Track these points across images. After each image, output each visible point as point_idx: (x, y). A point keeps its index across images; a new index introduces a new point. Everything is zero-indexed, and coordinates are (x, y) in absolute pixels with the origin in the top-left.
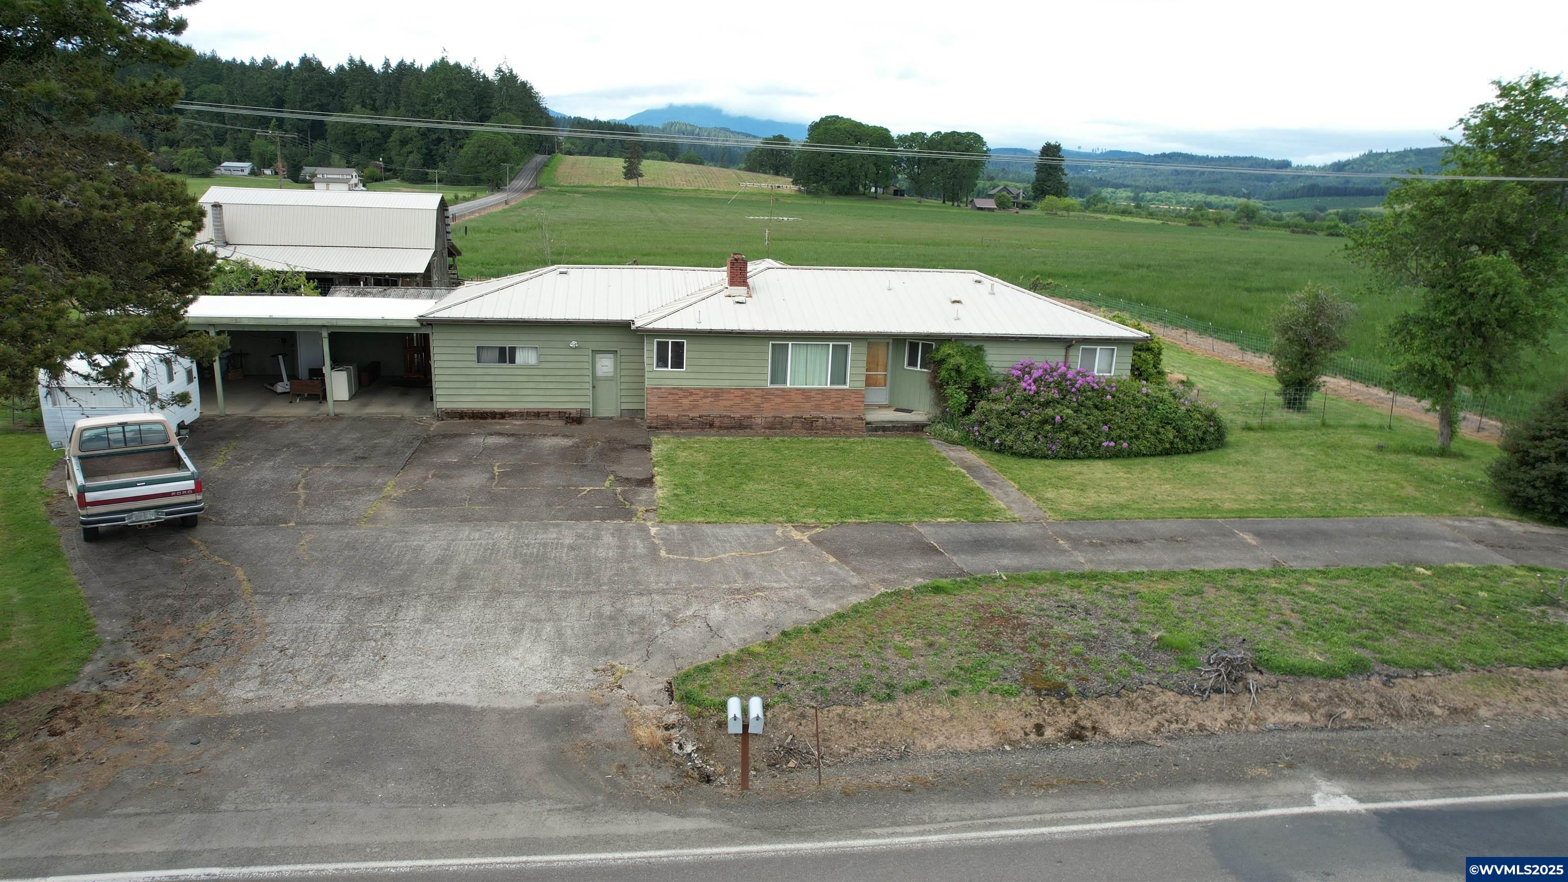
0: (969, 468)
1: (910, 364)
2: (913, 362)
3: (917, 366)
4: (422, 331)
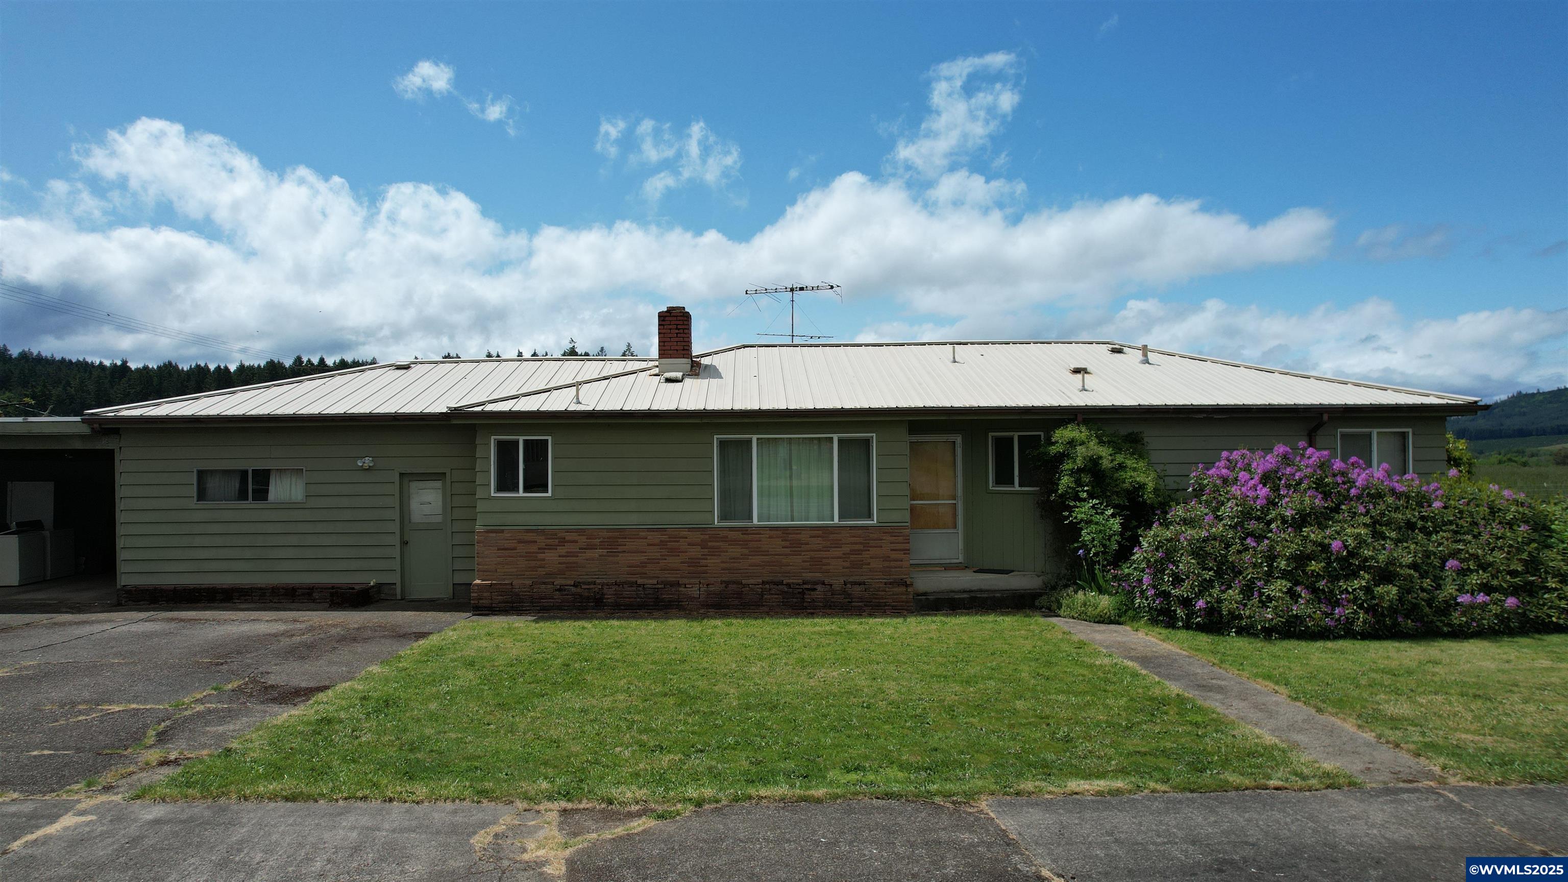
0: (1145, 660)
1: (999, 481)
2: (1003, 477)
3: (1013, 483)
4: (104, 444)
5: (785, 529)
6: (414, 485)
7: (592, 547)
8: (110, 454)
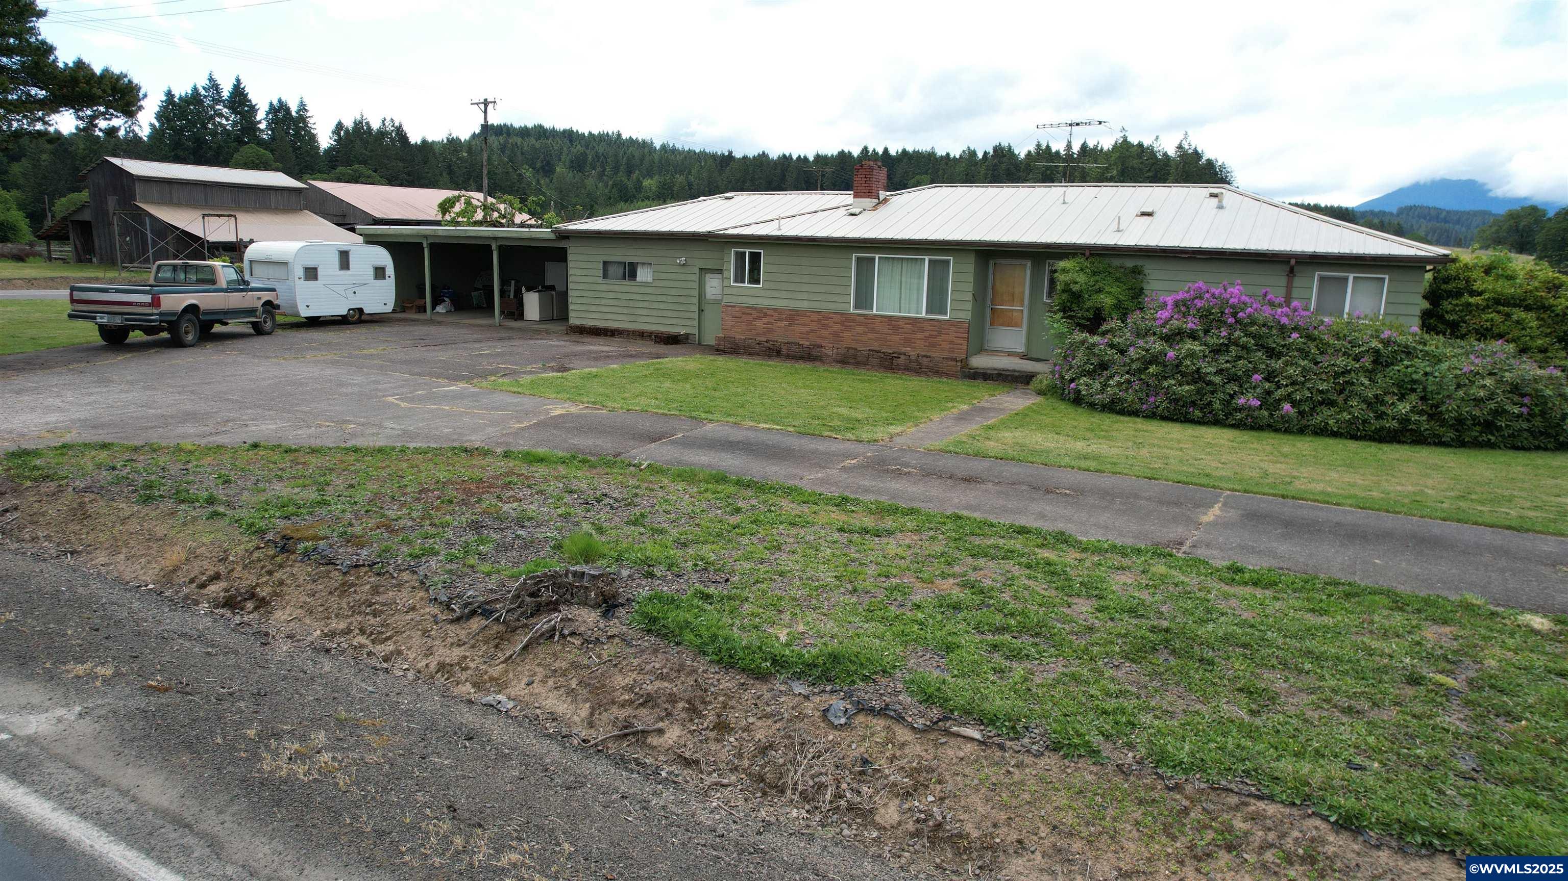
1: (1050, 295)
4: (562, 244)
5: (890, 318)
6: (708, 276)
7: (780, 320)
8: (564, 251)
